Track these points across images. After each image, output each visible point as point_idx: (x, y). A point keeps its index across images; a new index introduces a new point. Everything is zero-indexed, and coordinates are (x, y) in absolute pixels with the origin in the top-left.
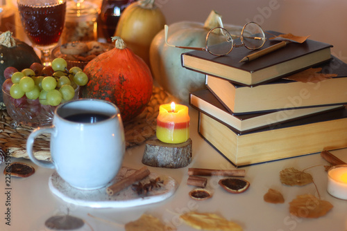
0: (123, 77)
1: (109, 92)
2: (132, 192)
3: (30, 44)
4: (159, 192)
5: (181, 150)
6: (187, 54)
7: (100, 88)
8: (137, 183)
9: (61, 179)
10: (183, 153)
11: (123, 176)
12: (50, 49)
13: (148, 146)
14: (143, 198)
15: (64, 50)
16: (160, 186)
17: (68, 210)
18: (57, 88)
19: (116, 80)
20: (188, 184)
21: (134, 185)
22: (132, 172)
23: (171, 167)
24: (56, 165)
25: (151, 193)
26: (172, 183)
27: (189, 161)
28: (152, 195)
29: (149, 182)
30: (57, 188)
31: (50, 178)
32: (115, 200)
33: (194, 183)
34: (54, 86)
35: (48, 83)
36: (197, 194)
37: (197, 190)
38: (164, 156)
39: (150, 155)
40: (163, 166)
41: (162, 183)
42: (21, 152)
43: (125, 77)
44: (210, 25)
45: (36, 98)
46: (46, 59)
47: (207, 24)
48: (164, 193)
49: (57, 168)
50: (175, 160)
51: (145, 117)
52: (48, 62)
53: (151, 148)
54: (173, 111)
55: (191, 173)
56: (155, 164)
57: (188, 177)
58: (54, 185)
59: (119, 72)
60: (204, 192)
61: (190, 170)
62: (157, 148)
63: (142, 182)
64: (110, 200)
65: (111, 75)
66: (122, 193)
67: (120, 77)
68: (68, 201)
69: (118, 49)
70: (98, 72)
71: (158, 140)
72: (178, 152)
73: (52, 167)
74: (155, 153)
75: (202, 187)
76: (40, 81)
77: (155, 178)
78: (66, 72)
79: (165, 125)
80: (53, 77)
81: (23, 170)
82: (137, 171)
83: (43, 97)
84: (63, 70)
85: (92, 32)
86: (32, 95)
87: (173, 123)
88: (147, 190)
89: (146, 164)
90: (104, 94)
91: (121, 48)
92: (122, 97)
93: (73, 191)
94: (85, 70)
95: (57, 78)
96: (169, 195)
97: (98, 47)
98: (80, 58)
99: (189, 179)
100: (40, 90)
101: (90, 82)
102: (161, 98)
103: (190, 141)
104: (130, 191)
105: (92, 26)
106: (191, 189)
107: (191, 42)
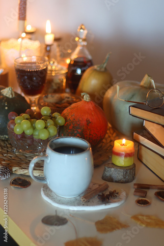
0: (89, 120)
1: (80, 131)
2: (98, 200)
3: (23, 95)
4: (115, 200)
5: (129, 171)
6: (133, 106)
7: (73, 127)
8: (101, 194)
9: (50, 190)
10: (130, 173)
11: (90, 189)
12: (36, 99)
13: (107, 168)
14: (106, 204)
15: (46, 100)
16: (116, 196)
17: (56, 211)
18: (46, 128)
19: (84, 123)
20: (134, 195)
21: (99, 195)
22: (97, 186)
23: (122, 183)
24: (48, 181)
25: (110, 201)
26: (124, 194)
27: (133, 179)
28: (111, 202)
29: (109, 193)
30: (48, 196)
31: (42, 189)
32: (87, 205)
33: (138, 194)
34: (44, 126)
35: (39, 124)
36: (141, 202)
37: (141, 199)
38: (117, 174)
39: (108, 174)
40: (116, 182)
41: (117, 193)
42: (21, 170)
43: (90, 120)
44: (145, 84)
45: (31, 134)
46: (33, 105)
47: (142, 83)
48: (119, 201)
49: (48, 183)
50: (124, 178)
51: (101, 147)
52: (34, 106)
53: (109, 169)
54: (124, 145)
55: (136, 187)
56: (111, 180)
57: (134, 190)
58: (45, 194)
59: (86, 117)
60: (145, 201)
61: (135, 184)
62: (113, 169)
63: (104, 193)
64: (83, 205)
65: (81, 119)
66: (91, 200)
67: (87, 121)
68: (55, 205)
69: (86, 101)
70: (72, 116)
71: (113, 164)
72: (126, 173)
73: (45, 183)
74: (111, 173)
75: (144, 197)
76: (34, 123)
77: (112, 191)
78: (50, 116)
79: (118, 154)
80: (43, 120)
81: (23, 183)
82: (100, 185)
83: (37, 133)
84: (49, 114)
85: (62, 85)
86: (29, 132)
87: (123, 153)
88: (108, 199)
89: (105, 180)
90: (76, 132)
91: (87, 101)
92: (88, 133)
93: (59, 198)
94: (62, 114)
95: (45, 120)
96: (122, 202)
97: (68, 98)
98: (57, 105)
99: (135, 191)
100: (34, 128)
101: (67, 123)
102: (111, 133)
103: (134, 165)
104: (96, 199)
105: (62, 81)
106: (136, 198)
107: (133, 96)
